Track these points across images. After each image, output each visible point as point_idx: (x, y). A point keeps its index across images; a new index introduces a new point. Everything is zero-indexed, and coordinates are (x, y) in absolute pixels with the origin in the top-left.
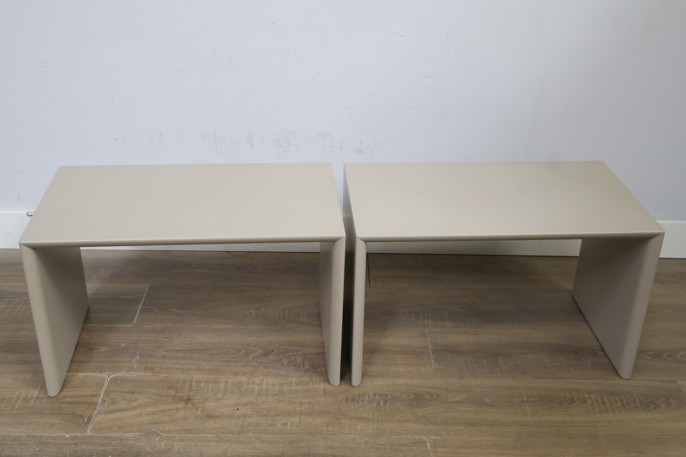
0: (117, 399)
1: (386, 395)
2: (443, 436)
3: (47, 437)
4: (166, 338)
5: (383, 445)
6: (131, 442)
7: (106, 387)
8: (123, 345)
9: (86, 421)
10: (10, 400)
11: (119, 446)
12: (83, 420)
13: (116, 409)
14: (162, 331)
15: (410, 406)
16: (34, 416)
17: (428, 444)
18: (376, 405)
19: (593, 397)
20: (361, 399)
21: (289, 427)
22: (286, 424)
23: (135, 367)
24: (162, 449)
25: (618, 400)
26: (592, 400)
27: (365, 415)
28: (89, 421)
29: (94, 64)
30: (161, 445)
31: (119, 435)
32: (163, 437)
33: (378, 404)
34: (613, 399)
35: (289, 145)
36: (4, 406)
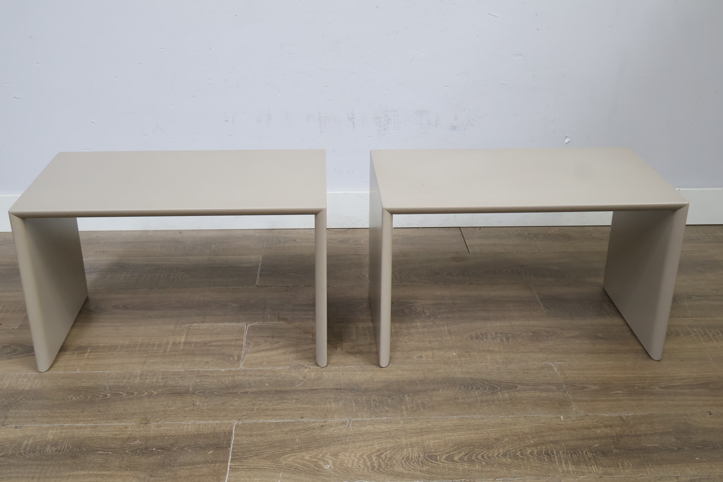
0: (259, 342)
1: (507, 333)
2: (567, 362)
3: (204, 372)
4: (290, 296)
5: (514, 370)
6: (283, 374)
7: (246, 334)
8: (252, 302)
9: (236, 359)
10: (160, 345)
11: (273, 376)
12: (234, 358)
13: (261, 350)
14: (286, 290)
15: (531, 341)
16: (187, 356)
17: (555, 368)
18: (499, 341)
19: (696, 330)
20: (485, 336)
21: (425, 359)
22: (421, 357)
23: (269, 318)
24: (313, 377)
25: (719, 332)
26: (695, 332)
27: (491, 348)
28: (239, 358)
29: (210, 49)
30: (311, 375)
31: (270, 368)
32: (311, 369)
33: (502, 340)
34: (714, 331)
35: (388, 123)
36: (157, 350)
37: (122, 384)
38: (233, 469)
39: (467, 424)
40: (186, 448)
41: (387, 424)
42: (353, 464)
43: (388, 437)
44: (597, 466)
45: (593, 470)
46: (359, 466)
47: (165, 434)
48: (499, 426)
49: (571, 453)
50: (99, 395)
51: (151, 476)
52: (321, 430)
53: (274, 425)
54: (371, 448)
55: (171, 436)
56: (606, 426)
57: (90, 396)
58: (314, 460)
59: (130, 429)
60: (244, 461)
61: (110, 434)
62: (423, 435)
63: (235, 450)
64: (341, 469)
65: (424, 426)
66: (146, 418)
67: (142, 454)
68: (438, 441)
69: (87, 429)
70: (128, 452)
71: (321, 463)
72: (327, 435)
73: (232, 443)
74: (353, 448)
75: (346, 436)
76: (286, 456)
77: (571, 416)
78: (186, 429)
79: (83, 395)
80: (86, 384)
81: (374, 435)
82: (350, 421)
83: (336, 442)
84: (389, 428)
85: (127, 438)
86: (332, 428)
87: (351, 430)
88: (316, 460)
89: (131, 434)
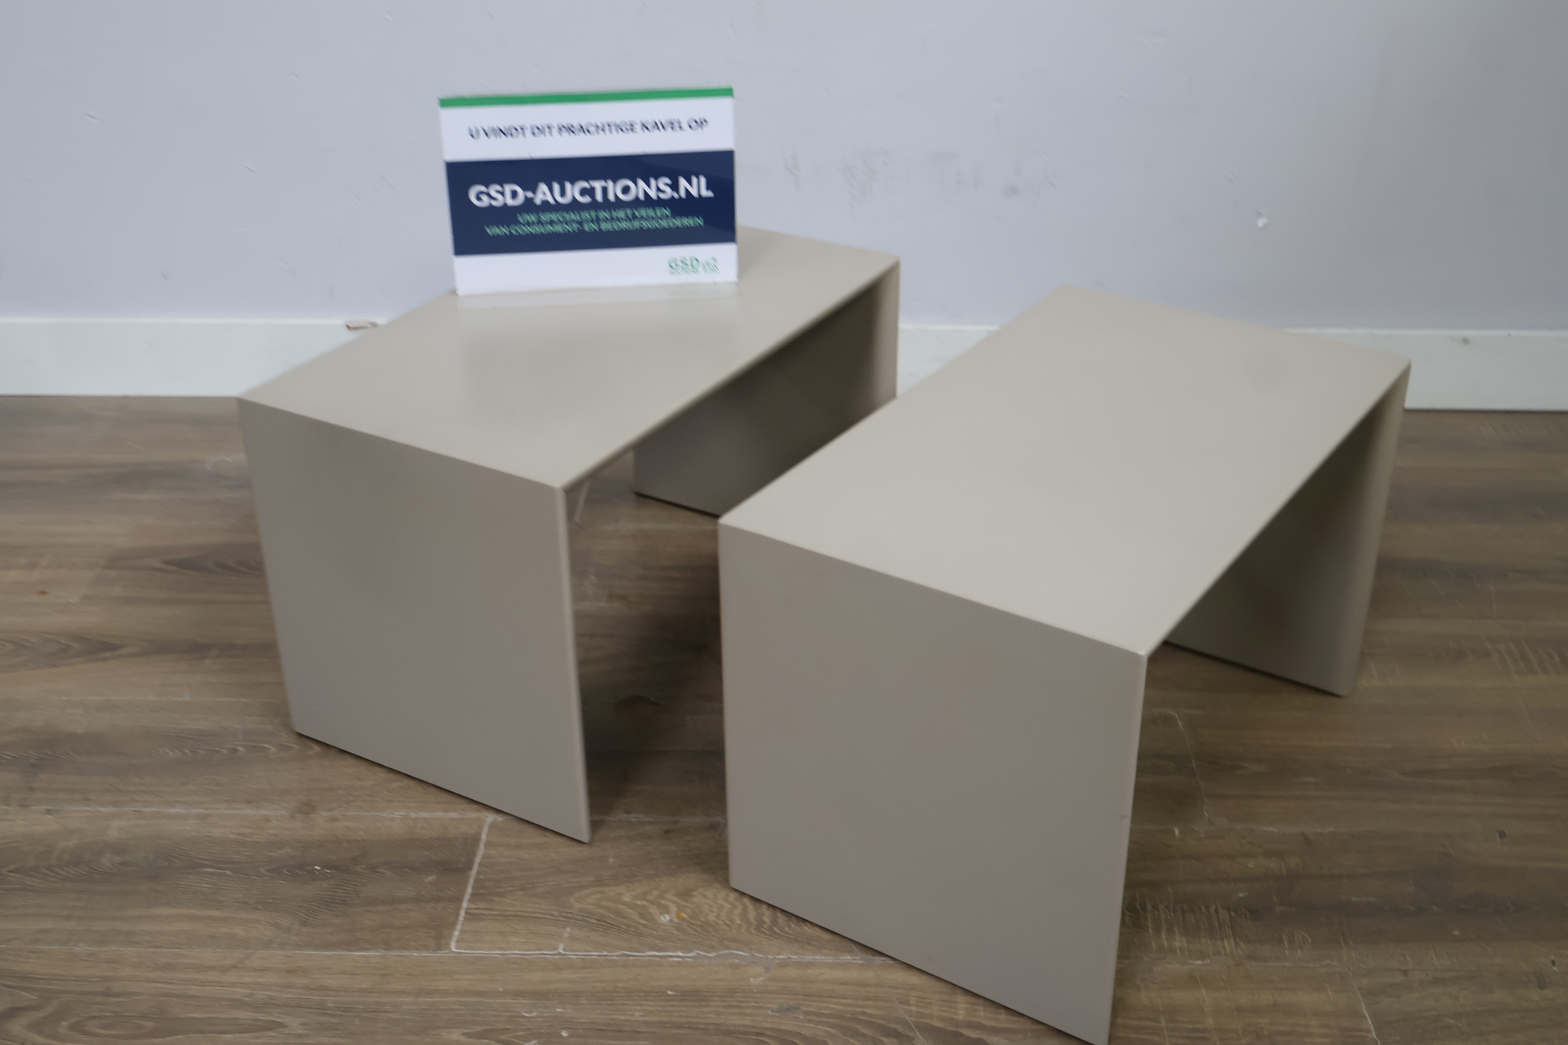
2: (1207, 709)
4: (641, 548)
17: (1179, 722)
19: (1502, 647)
23: (590, 594)
24: (663, 727)
25: (1554, 654)
26: (1499, 652)
34: (1542, 651)
35: (871, 180)
38: (471, 916)
40: (382, 868)
42: (718, 916)
44: (1235, 939)
45: (1224, 947)
46: (731, 920)
47: (344, 836)
49: (1182, 909)
50: (222, 748)
51: (304, 923)
55: (356, 841)
56: (1269, 854)
57: (205, 750)
58: (639, 903)
59: (274, 823)
60: (496, 899)
61: (233, 833)
63: (482, 877)
64: (693, 924)
66: (310, 801)
67: (292, 876)
69: (188, 820)
70: (264, 872)
71: (653, 910)
73: (478, 860)
76: (586, 892)
77: (1196, 830)
78: (388, 828)
79: (189, 747)
80: (199, 726)
85: (266, 842)
86: (688, 835)
88: (645, 903)
89: (275, 835)
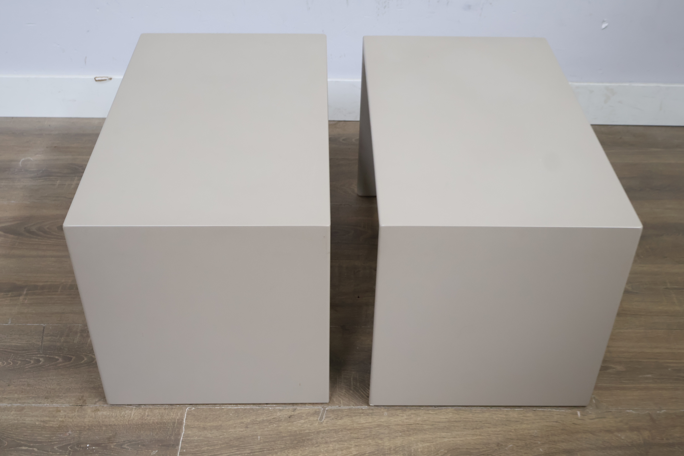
37: (58, 344)
39: (465, 420)
40: (126, 445)
41: (368, 417)
43: (368, 437)
47: (103, 422)
48: (503, 424)
50: (31, 359)
52: (289, 422)
53: (233, 413)
54: (347, 453)
55: (110, 425)
56: (632, 429)
57: (21, 360)
59: (62, 413)
61: (38, 420)
62: (410, 435)
63: (184, 451)
65: (412, 421)
66: (83, 397)
67: (73, 452)
68: (428, 444)
69: (11, 411)
70: (57, 449)
72: (296, 431)
73: (182, 438)
74: (325, 452)
75: (318, 433)
77: (590, 412)
78: (128, 416)
79: (11, 359)
80: (17, 343)
81: (351, 433)
82: (324, 410)
83: (305, 442)
84: (370, 423)
85: (58, 427)
86: (302, 419)
87: (324, 425)
89: (63, 421)
